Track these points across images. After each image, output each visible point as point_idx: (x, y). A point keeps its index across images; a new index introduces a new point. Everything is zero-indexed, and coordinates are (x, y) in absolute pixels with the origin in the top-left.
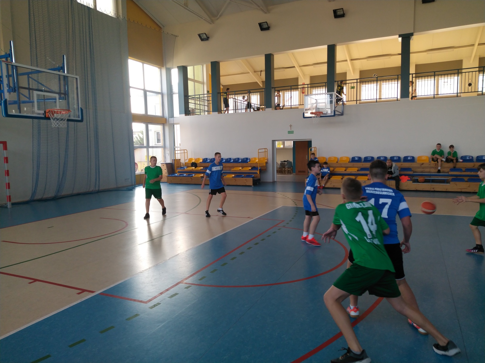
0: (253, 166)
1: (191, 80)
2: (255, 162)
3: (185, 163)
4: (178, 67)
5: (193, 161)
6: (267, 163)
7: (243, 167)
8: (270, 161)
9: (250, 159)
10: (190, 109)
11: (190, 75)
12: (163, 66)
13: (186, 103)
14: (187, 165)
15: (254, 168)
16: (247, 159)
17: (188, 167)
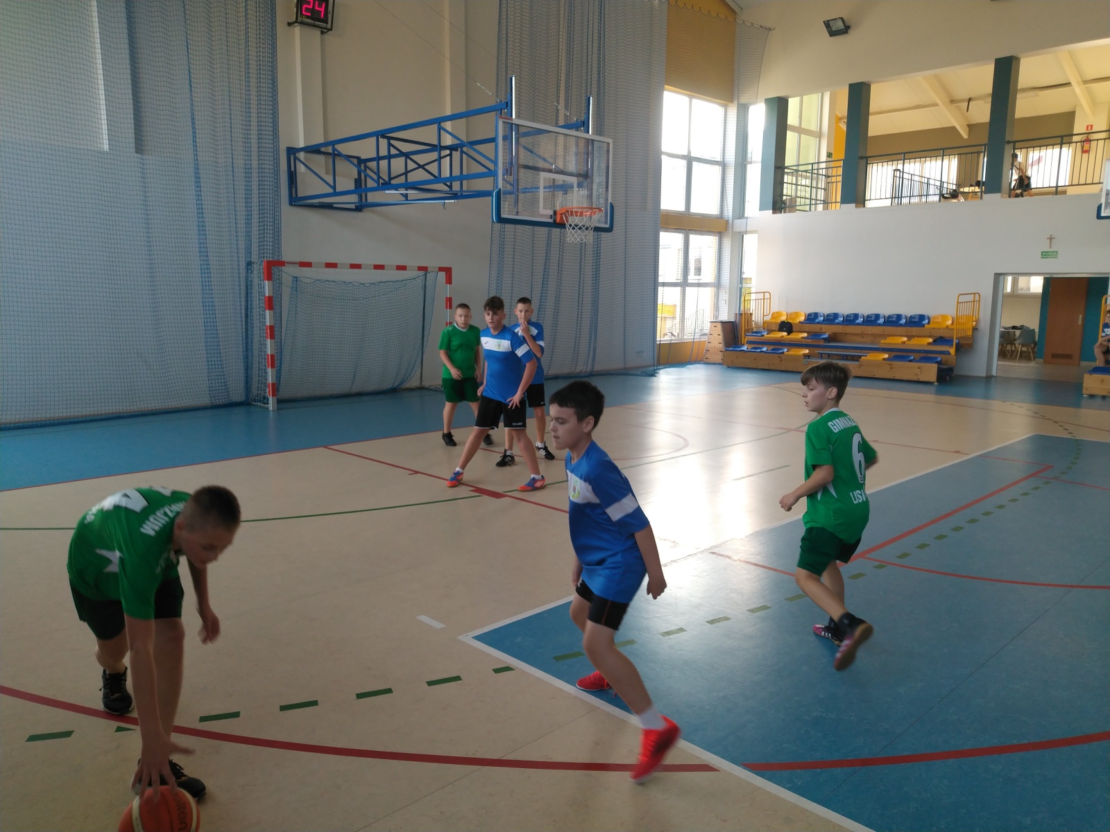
0: (939, 336)
1: (794, 129)
2: (944, 326)
3: (764, 323)
4: (768, 101)
5: (784, 318)
6: (975, 329)
7: (910, 337)
8: (985, 325)
9: (929, 318)
10: (784, 198)
11: (792, 119)
12: (732, 101)
13: (779, 184)
14: (768, 327)
15: (939, 340)
16: (922, 317)
17: (770, 331)
